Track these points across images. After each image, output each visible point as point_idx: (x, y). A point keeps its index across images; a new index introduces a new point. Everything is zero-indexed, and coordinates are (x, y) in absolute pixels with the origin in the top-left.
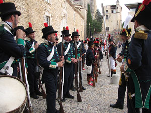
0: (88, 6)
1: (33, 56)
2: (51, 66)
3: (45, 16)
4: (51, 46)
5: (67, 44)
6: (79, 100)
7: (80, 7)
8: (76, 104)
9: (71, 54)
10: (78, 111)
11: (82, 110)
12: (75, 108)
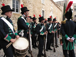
0: (64, 4)
1: (35, 30)
2: (41, 34)
3: (42, 11)
4: (42, 25)
5: (50, 24)
6: (55, 51)
7: (60, 5)
8: (53, 53)
9: (52, 29)
10: (53, 56)
11: (55, 56)
12: (52, 54)
